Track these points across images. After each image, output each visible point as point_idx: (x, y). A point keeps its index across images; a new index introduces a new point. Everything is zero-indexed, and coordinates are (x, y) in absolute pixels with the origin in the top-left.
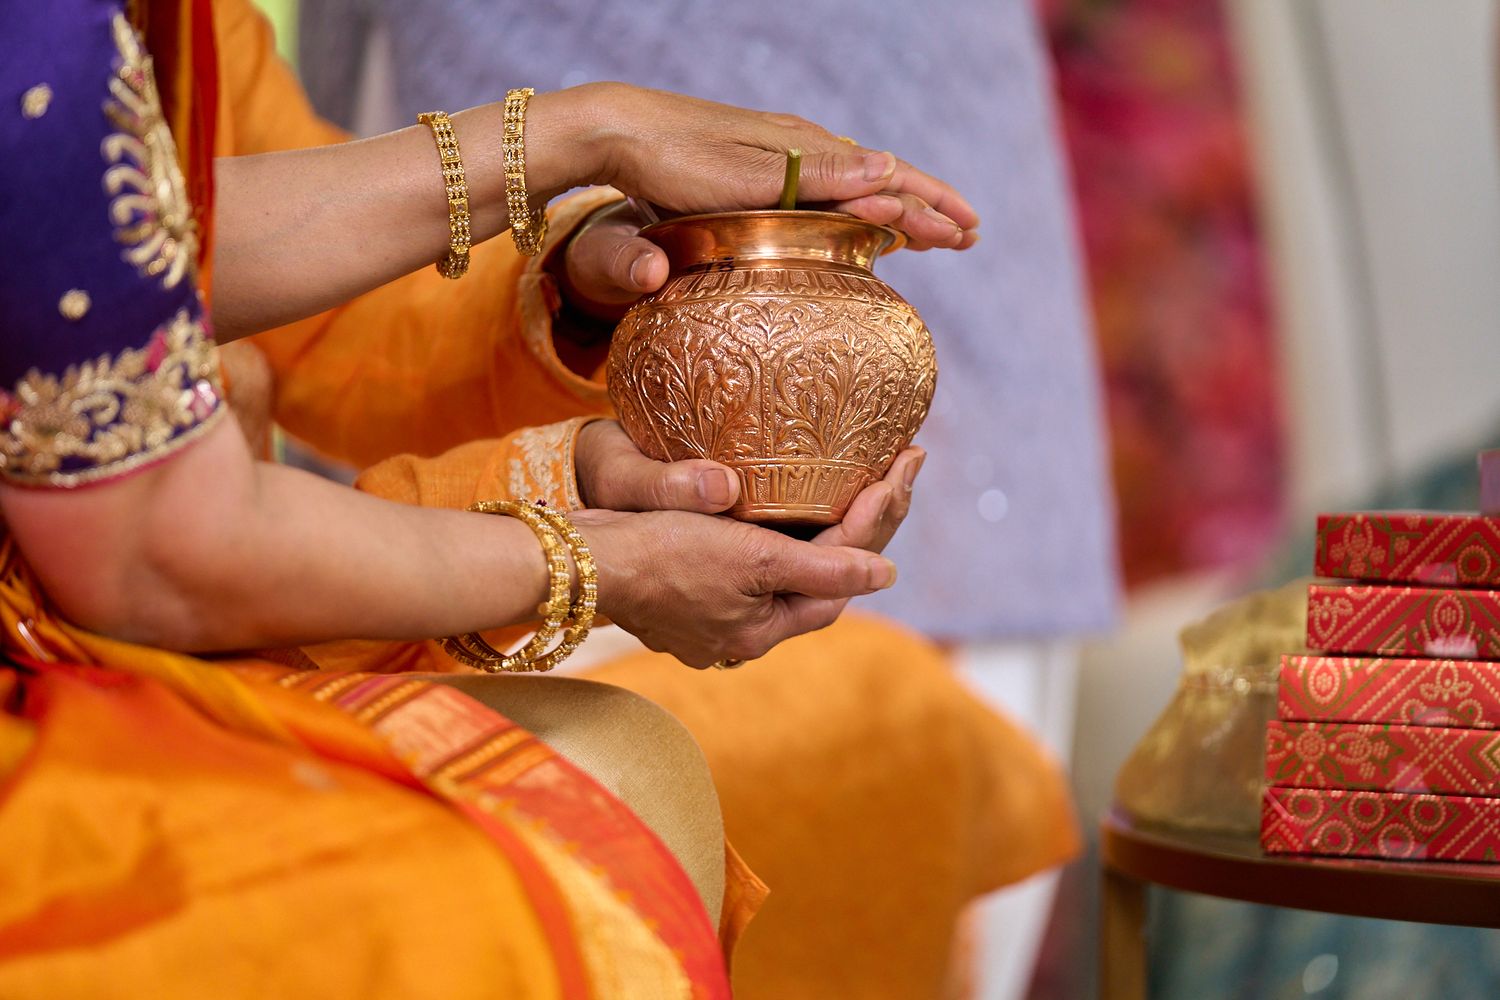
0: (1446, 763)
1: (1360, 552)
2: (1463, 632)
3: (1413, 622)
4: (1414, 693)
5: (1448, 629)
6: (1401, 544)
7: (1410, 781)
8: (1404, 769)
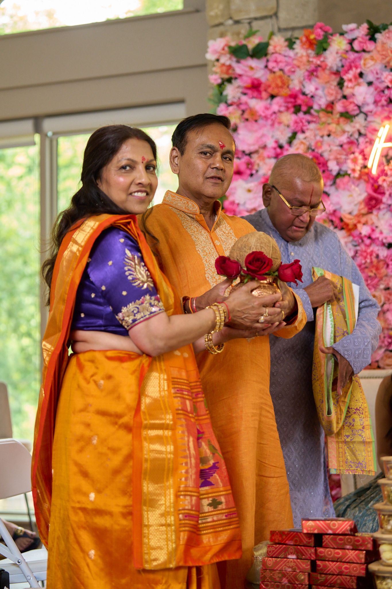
0: (291, 578)
1: (278, 538)
2: (294, 554)
3: (285, 552)
4: (285, 565)
5: (291, 553)
7: (285, 581)
8: (284, 579)
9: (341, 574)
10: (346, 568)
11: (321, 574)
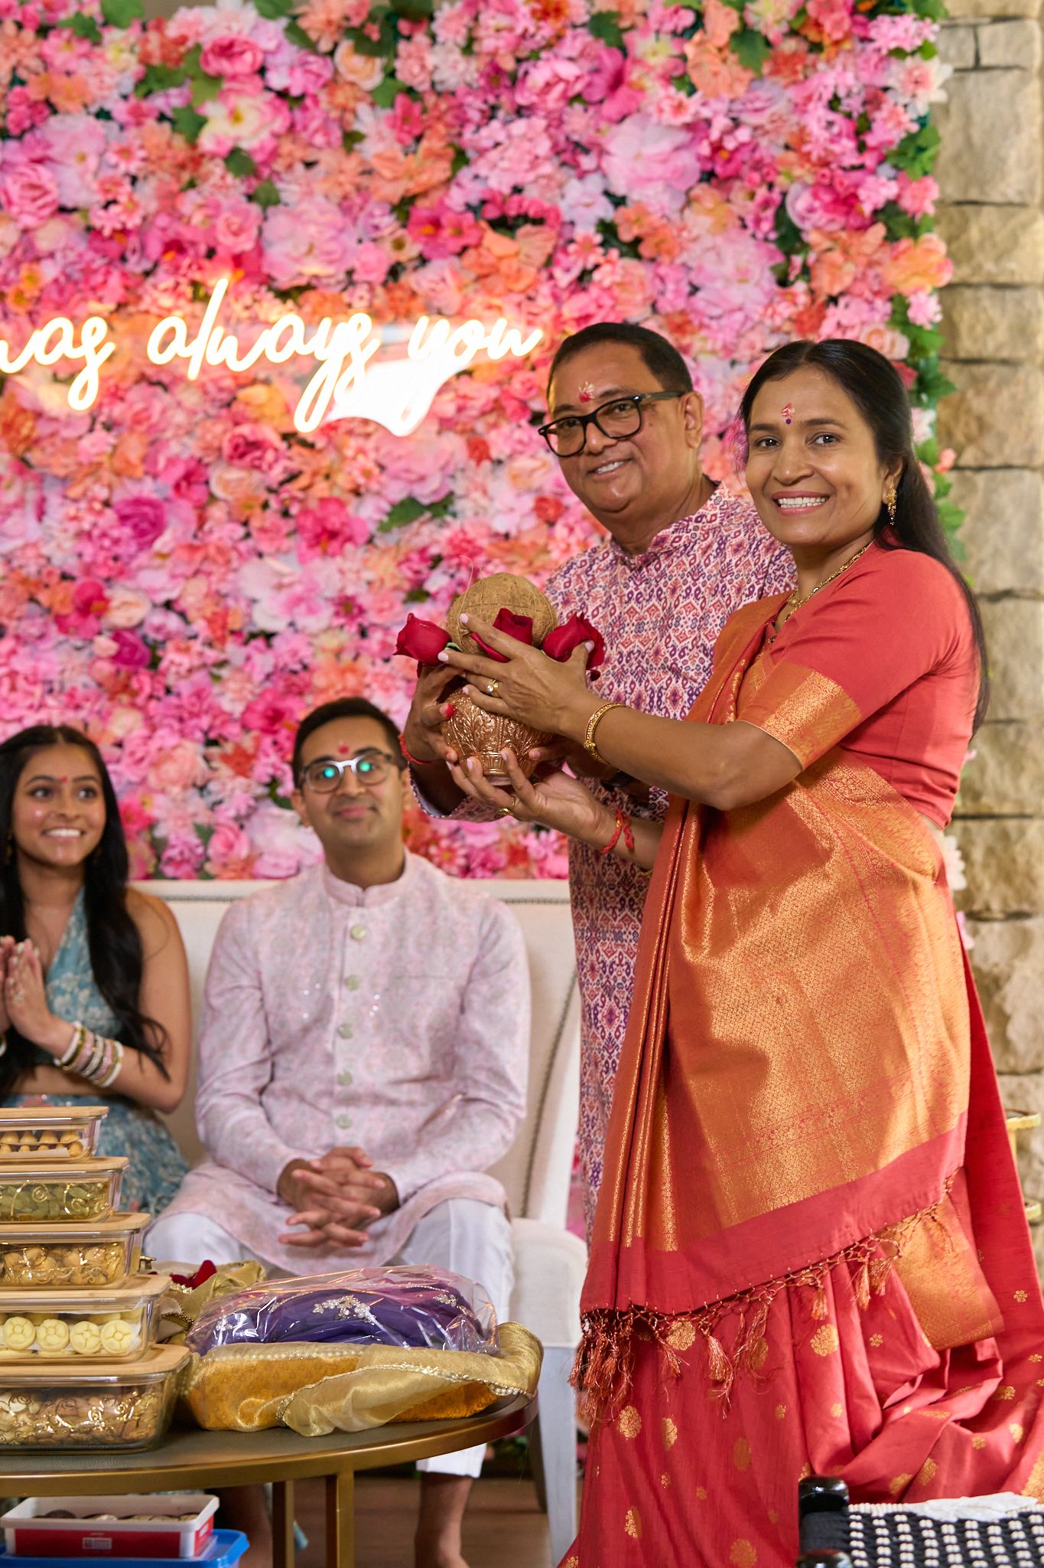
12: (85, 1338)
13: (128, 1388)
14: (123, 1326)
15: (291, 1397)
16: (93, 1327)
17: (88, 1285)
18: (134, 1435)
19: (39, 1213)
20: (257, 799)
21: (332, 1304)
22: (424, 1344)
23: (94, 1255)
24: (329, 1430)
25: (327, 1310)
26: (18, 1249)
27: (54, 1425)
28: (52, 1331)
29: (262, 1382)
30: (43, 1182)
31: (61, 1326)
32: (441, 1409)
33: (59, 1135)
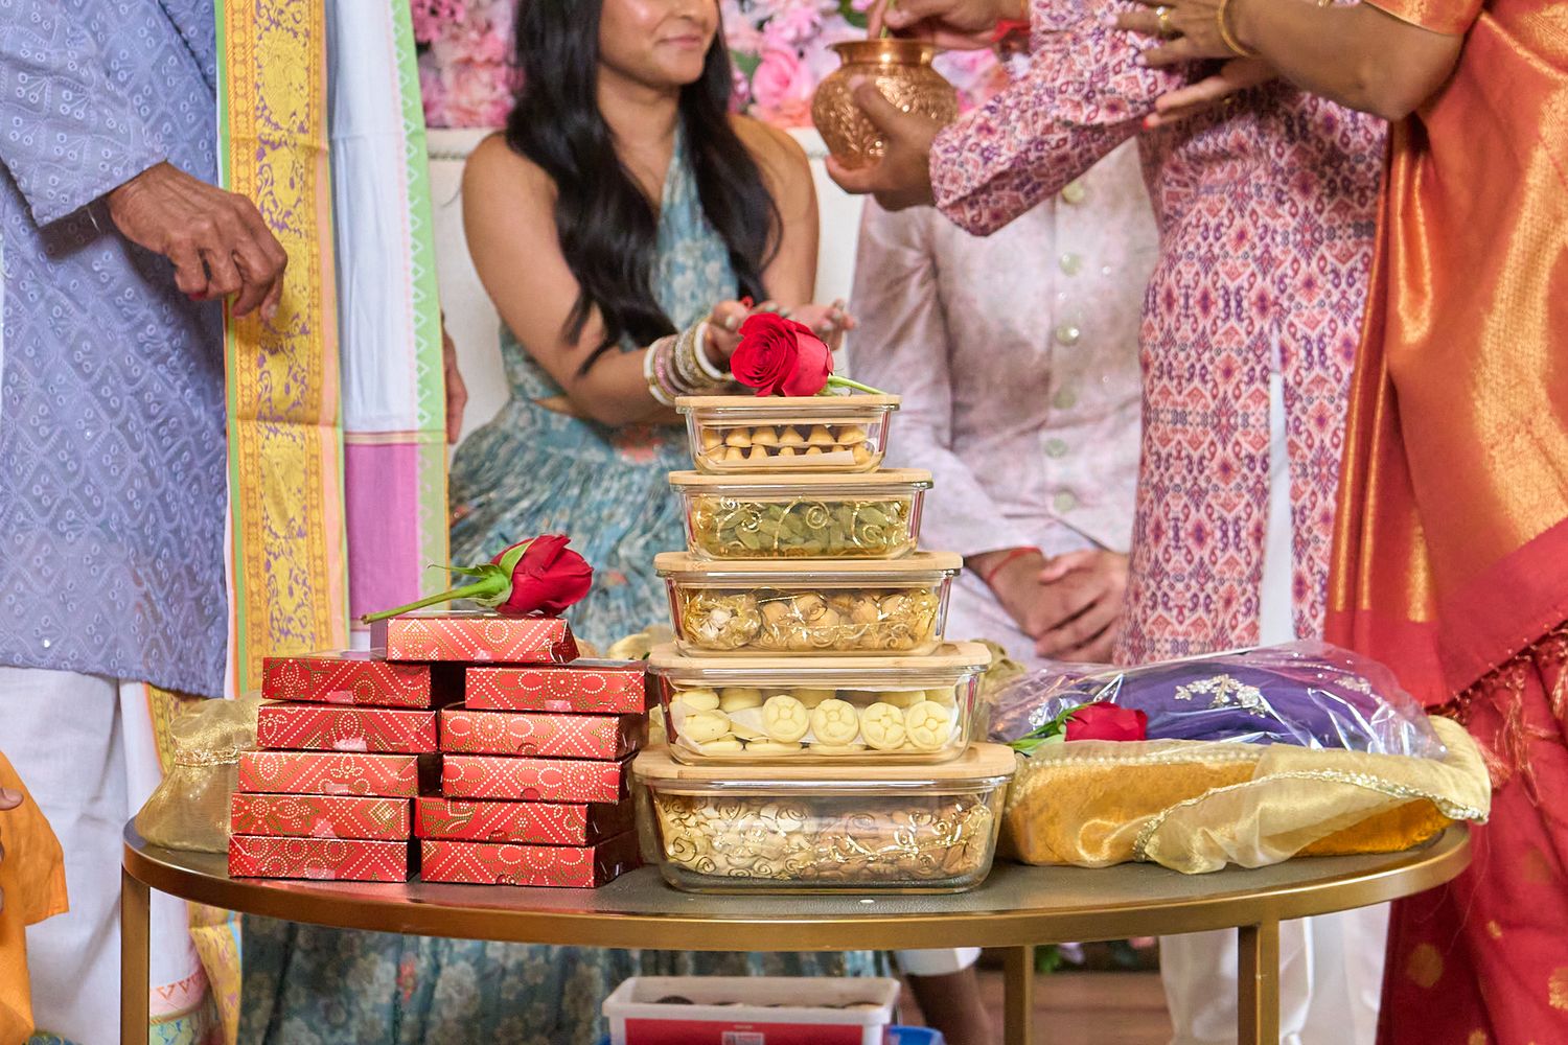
0: (347, 818)
1: (292, 685)
2: (358, 735)
3: (326, 729)
4: (327, 775)
5: (348, 733)
6: (317, 677)
7: (323, 830)
8: (320, 823)
9: (530, 797)
10: (549, 777)
11: (455, 799)
12: (882, 725)
13: (951, 797)
14: (935, 708)
15: (1161, 816)
16: (894, 710)
17: (888, 650)
18: (959, 866)
19: (815, 545)
20: (826, 14)
21: (1202, 686)
22: (1339, 745)
23: (895, 606)
24: (1221, 864)
25: (1195, 695)
26: (785, 596)
27: (845, 852)
28: (835, 716)
29: (1110, 798)
30: (822, 500)
31: (847, 708)
32: (1367, 838)
33: (836, 432)
